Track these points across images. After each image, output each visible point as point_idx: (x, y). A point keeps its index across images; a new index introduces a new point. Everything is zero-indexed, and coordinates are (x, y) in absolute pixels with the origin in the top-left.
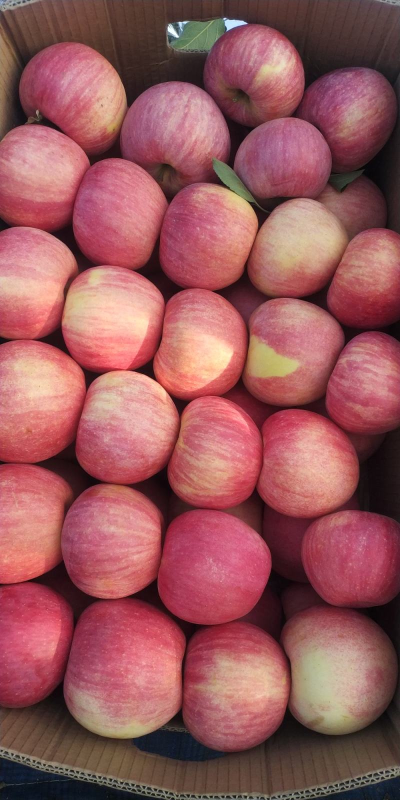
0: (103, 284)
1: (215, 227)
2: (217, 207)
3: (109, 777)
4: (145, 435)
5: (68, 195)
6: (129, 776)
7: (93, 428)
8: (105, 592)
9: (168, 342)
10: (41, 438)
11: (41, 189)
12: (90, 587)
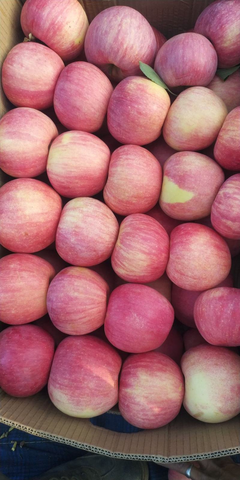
0: (71, 143)
1: (140, 106)
2: (142, 93)
3: (72, 440)
4: (96, 238)
5: (50, 86)
6: (84, 441)
7: (64, 233)
8: (72, 331)
9: (111, 180)
10: (34, 238)
11: (34, 83)
12: (63, 328)
